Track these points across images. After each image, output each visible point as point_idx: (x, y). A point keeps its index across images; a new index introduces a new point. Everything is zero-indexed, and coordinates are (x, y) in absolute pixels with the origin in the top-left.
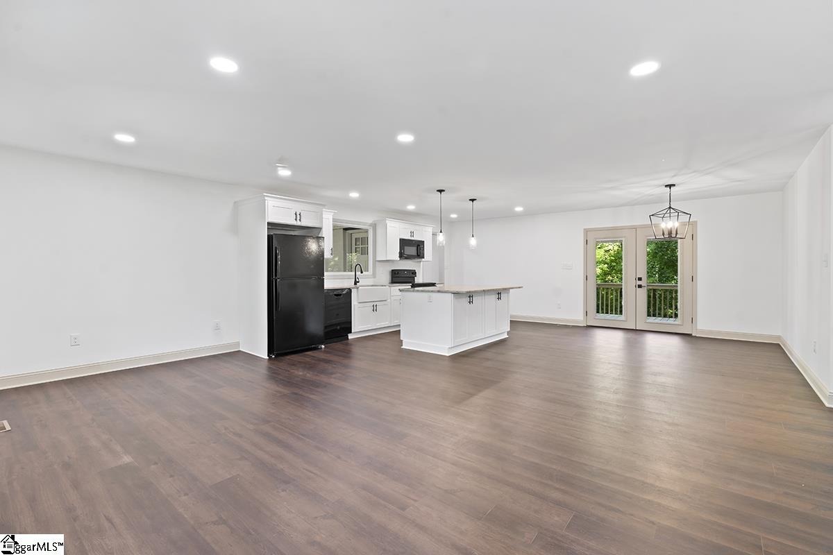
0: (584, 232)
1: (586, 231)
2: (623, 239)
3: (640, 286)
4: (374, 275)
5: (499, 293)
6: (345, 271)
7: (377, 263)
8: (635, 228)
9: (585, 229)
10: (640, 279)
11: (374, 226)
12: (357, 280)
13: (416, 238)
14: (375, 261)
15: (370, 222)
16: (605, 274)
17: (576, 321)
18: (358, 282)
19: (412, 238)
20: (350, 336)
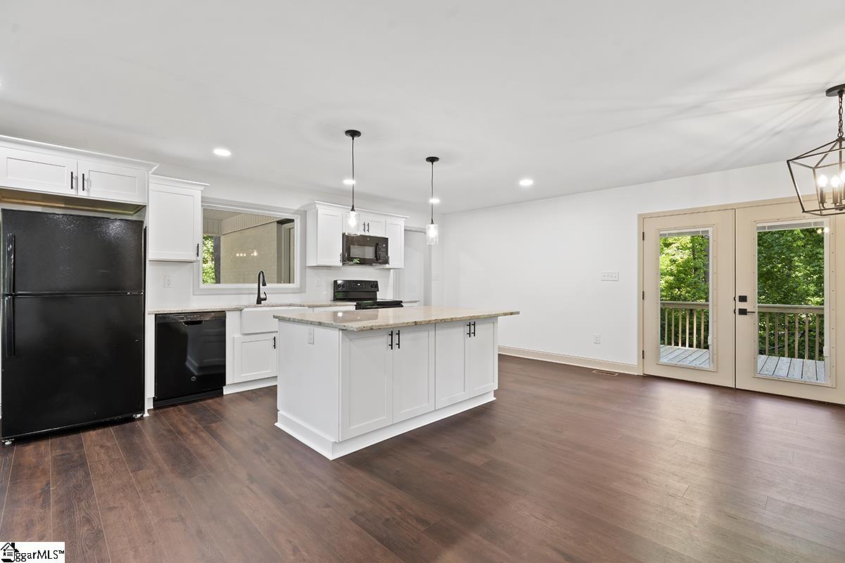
0: (639, 219)
1: (643, 218)
2: (710, 229)
3: (743, 312)
4: (301, 290)
5: (471, 324)
6: (279, 282)
7: (308, 271)
8: (733, 209)
9: (639, 215)
10: (743, 299)
11: (303, 214)
12: (262, 296)
13: (374, 232)
14: (304, 267)
15: (296, 207)
16: (670, 287)
17: (627, 367)
18: (265, 299)
19: (367, 234)
20: (226, 391)
